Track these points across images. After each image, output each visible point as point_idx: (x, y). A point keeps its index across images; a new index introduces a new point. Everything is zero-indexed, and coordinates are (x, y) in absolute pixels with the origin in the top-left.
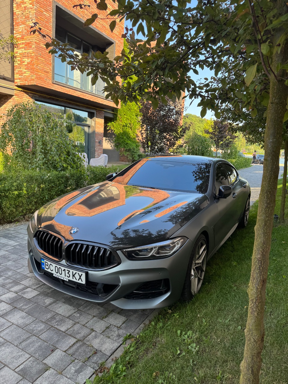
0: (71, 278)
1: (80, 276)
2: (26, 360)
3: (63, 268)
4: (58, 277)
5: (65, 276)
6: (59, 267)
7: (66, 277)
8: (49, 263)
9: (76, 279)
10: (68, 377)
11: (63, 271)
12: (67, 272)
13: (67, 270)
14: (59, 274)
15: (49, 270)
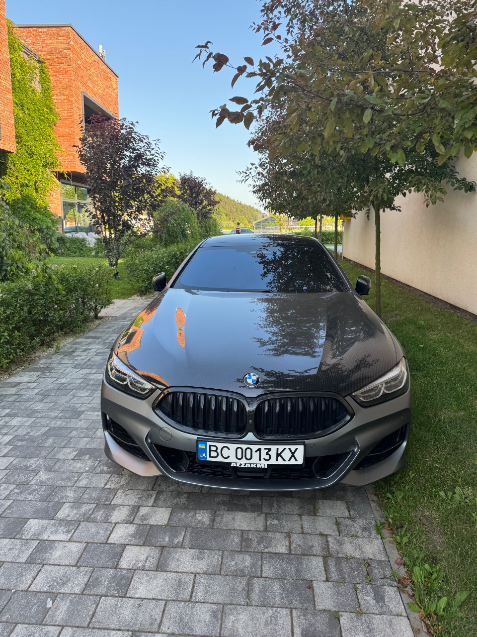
0: (273, 461)
1: (293, 454)
2: (292, 618)
3: (255, 447)
4: (242, 466)
5: (260, 460)
6: (244, 447)
7: (263, 461)
8: (220, 445)
9: (284, 460)
10: (377, 612)
11: (256, 451)
12: (264, 452)
13: (265, 449)
14: (244, 461)
15: (220, 459)
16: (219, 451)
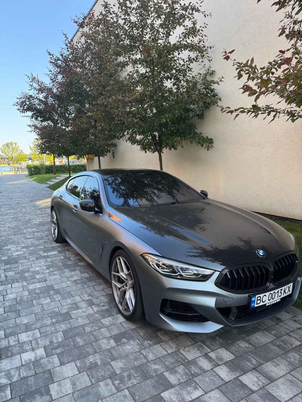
0: (282, 296)
1: (289, 289)
3: (277, 291)
4: (271, 304)
6: (272, 292)
7: (279, 298)
9: (286, 294)
13: (280, 290)
14: (272, 300)
15: (262, 304)
16: (261, 299)
